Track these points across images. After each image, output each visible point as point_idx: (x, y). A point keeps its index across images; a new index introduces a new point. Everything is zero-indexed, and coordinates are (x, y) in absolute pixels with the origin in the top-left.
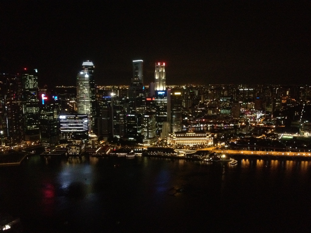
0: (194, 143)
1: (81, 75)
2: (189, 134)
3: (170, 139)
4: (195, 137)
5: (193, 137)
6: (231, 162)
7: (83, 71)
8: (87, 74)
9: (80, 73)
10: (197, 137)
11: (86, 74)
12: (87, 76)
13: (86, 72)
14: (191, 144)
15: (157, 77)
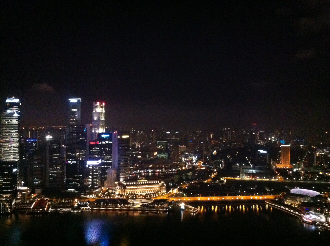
0: (146, 192)
1: (8, 114)
2: (140, 182)
3: (119, 188)
4: (147, 184)
5: (145, 184)
6: (192, 210)
7: (12, 109)
8: (16, 113)
9: (7, 111)
10: (149, 184)
11: (14, 113)
12: (16, 115)
13: (15, 111)
14: (143, 192)
15: (95, 118)
